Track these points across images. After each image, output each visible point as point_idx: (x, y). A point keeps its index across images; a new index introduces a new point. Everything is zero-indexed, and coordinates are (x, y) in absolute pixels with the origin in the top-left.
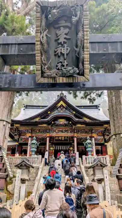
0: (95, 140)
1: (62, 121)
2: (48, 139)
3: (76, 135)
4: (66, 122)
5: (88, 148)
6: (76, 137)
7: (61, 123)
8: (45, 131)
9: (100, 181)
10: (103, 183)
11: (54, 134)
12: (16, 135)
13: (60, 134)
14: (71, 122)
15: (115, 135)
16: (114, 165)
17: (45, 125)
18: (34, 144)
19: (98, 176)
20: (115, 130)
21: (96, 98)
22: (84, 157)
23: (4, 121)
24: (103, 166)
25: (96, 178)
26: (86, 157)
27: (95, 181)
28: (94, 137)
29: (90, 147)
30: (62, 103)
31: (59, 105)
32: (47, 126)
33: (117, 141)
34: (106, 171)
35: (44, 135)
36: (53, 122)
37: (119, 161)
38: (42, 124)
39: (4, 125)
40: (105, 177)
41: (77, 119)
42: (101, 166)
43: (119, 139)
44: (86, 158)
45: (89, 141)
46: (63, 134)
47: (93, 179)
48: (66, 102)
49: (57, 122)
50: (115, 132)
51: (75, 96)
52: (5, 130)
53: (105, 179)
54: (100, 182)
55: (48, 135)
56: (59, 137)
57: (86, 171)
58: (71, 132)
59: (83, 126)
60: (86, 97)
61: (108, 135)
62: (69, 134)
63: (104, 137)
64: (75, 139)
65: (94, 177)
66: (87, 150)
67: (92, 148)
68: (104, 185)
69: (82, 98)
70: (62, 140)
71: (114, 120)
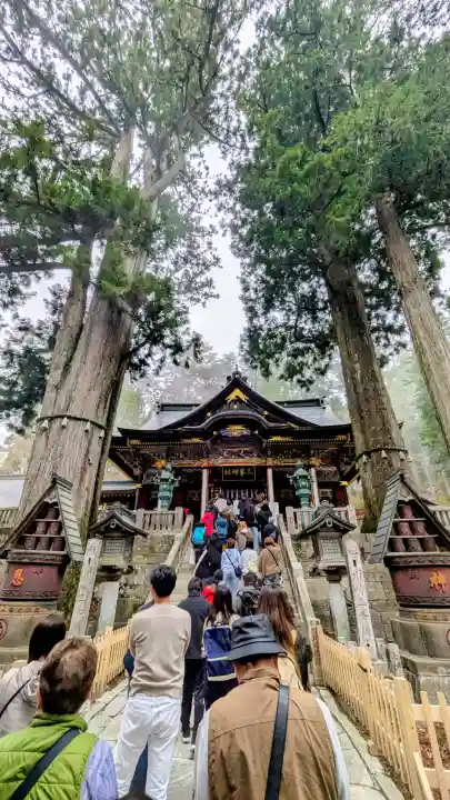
0: (319, 473)
1: (236, 431)
2: (205, 473)
3: (270, 462)
4: (246, 432)
5: (299, 488)
6: (270, 467)
7: (235, 434)
8: (200, 453)
9: (336, 574)
10: (345, 580)
11: (219, 462)
12: (136, 467)
13: (235, 461)
14: (256, 432)
15: (368, 454)
16: (374, 530)
17: (196, 440)
18: (167, 480)
19: (330, 558)
20: (366, 442)
21: (314, 377)
22: (290, 510)
23: (86, 421)
24: (342, 529)
25: (322, 566)
26: (296, 510)
27: (319, 574)
28: (314, 466)
29: (304, 487)
30: (237, 393)
31: (232, 396)
32: (201, 441)
33: (372, 469)
34: (352, 543)
35: (197, 464)
36: (215, 433)
37: (389, 513)
38: (190, 438)
39: (86, 431)
40: (351, 564)
41: (272, 425)
42: (336, 528)
43: (378, 463)
44: (295, 513)
45: (301, 472)
46: (241, 460)
47: (315, 569)
48: (246, 390)
49: (224, 433)
50: (367, 447)
51: (267, 374)
52: (90, 443)
53: (352, 569)
54: (336, 577)
55: (205, 463)
56: (232, 468)
57: (298, 547)
58: (259, 456)
59: (287, 439)
60: (291, 376)
61: (347, 464)
62: (255, 461)
63: (338, 469)
64: (270, 472)
65: (318, 561)
66: (297, 493)
67: (310, 488)
68: (347, 586)
69: (282, 377)
70: (239, 476)
71: (362, 418)
